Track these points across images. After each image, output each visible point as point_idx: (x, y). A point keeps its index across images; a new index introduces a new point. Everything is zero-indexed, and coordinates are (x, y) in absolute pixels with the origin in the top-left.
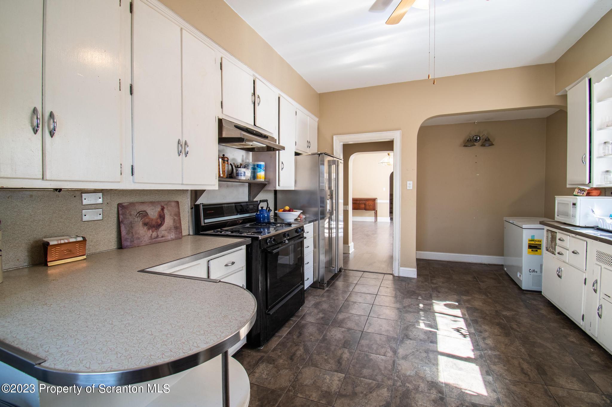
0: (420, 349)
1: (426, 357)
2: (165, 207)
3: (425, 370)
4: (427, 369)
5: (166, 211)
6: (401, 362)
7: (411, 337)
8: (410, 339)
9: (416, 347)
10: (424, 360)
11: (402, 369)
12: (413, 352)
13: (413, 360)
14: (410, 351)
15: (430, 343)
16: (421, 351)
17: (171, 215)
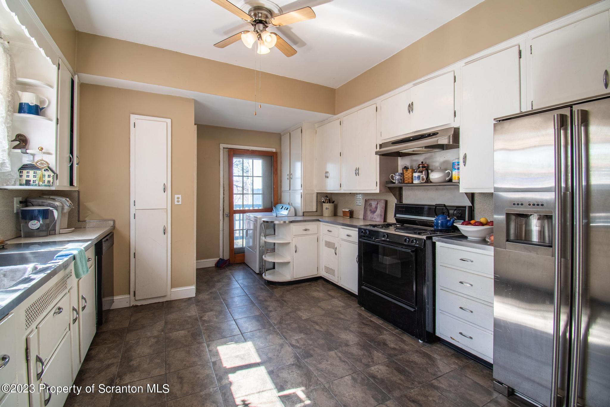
0: (277, 359)
1: (267, 354)
2: (379, 202)
3: (262, 343)
4: (261, 345)
5: (378, 205)
6: (281, 341)
7: (294, 367)
8: (293, 365)
9: (281, 359)
10: (267, 350)
11: (277, 336)
12: (280, 353)
13: (274, 347)
14: (282, 352)
15: (273, 369)
16: (275, 357)
17: (380, 207)
